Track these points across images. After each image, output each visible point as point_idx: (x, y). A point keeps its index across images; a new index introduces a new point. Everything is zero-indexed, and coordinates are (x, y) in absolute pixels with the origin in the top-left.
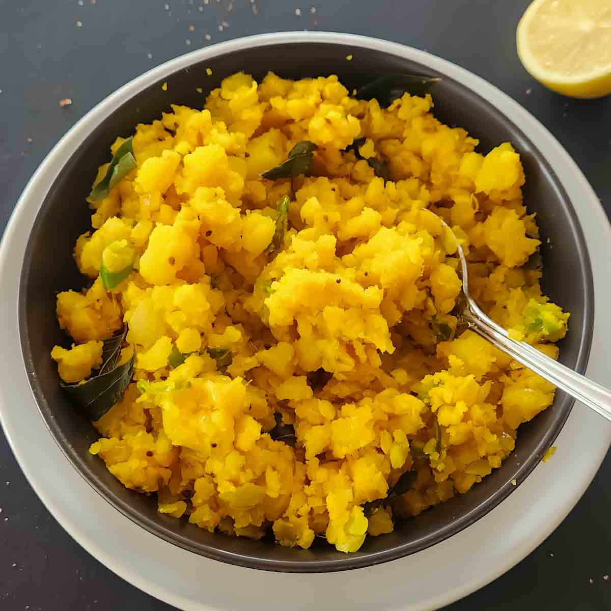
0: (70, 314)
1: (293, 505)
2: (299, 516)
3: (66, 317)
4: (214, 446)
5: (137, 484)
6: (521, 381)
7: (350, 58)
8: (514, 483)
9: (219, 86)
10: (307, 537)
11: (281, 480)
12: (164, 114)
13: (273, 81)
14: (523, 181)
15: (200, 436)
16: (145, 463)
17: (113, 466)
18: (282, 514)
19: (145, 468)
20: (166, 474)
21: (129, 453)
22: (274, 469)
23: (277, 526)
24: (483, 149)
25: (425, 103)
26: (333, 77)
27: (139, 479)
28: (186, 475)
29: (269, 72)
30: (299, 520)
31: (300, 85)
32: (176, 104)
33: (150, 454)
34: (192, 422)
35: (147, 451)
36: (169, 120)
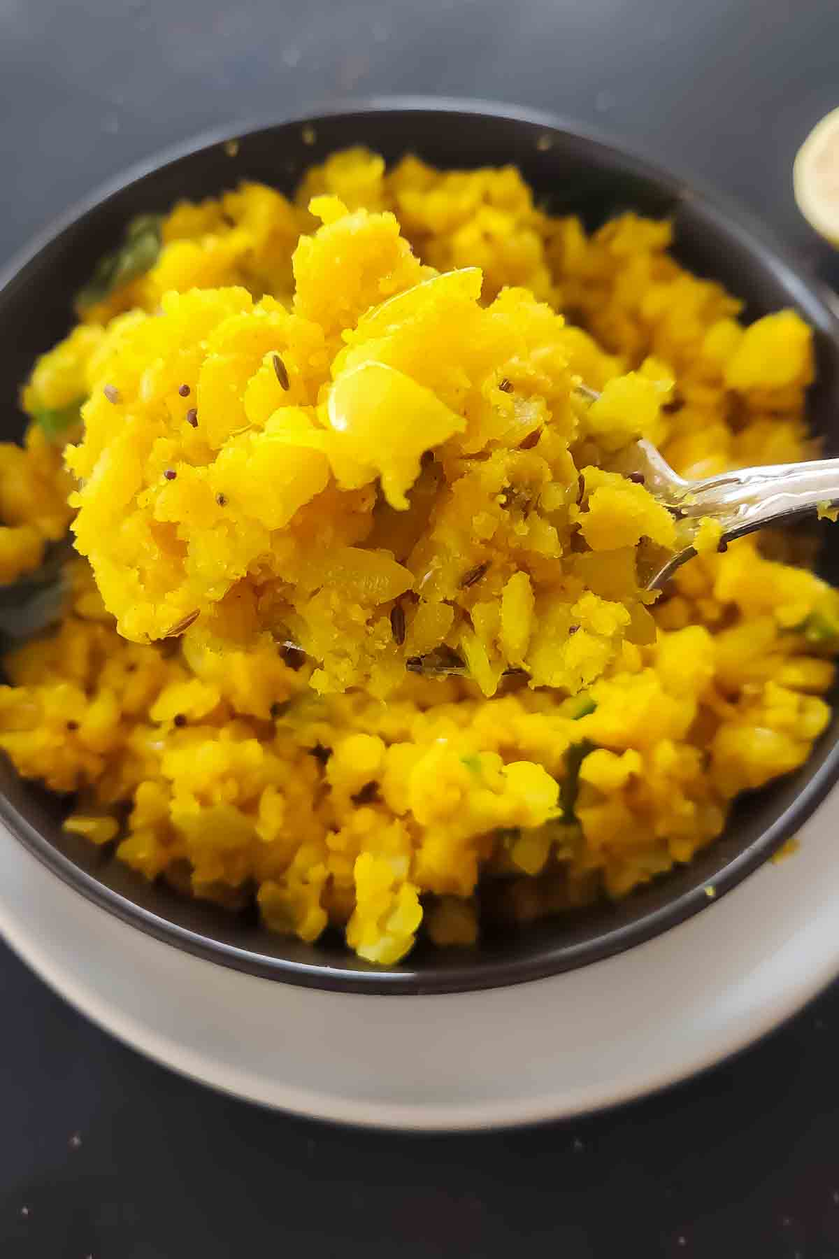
1: (300, 860)
2: (306, 882)
6: (754, 715)
8: (710, 892)
10: (313, 921)
11: (288, 812)
13: (412, 169)
14: (809, 378)
16: (59, 740)
18: (279, 873)
19: (59, 749)
20: (96, 767)
21: (38, 718)
22: (280, 790)
23: (266, 894)
24: (747, 319)
25: (658, 233)
28: (128, 772)
29: (411, 154)
30: (305, 887)
31: (455, 179)
33: (72, 726)
35: (69, 719)
36: (232, 202)
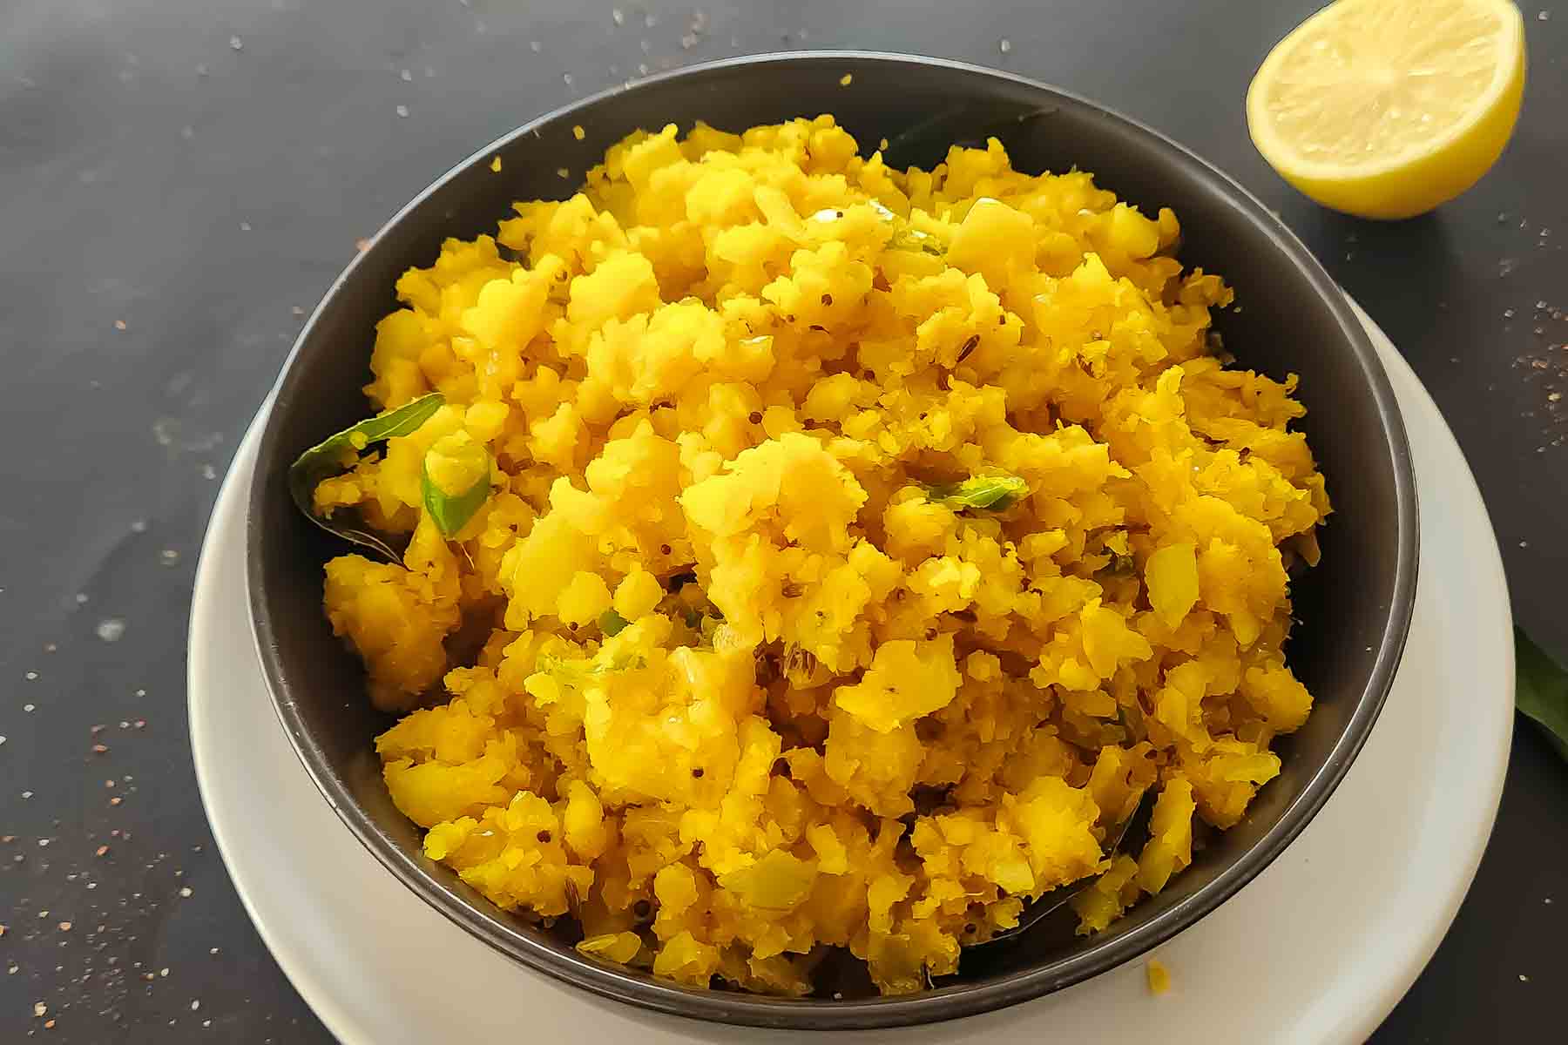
0: (354, 596)
3: (345, 606)
4: (698, 773)
5: (522, 899)
7: (847, 80)
9: (602, 161)
12: (501, 223)
15: (667, 754)
16: (536, 857)
17: (467, 870)
19: (536, 866)
20: (583, 877)
21: (502, 839)
26: (823, 119)
27: (525, 889)
28: (637, 868)
29: (697, 123)
32: (523, 200)
33: (544, 837)
34: (649, 728)
35: (538, 831)
36: (511, 232)
